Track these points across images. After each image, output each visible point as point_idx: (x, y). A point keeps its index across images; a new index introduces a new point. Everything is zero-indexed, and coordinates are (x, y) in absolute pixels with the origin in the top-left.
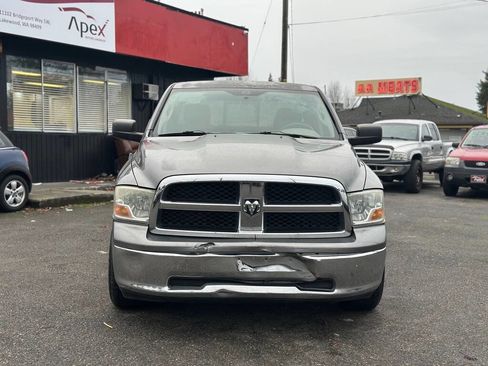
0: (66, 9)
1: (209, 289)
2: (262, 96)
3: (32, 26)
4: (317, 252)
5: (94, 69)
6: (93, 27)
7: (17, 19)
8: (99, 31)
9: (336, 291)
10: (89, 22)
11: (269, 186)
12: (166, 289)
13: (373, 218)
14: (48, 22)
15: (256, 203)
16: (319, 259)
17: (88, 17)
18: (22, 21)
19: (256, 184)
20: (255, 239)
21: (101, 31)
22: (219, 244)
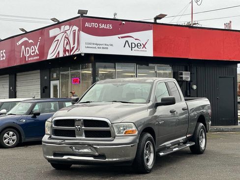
0: (122, 37)
1: (65, 157)
2: (124, 86)
3: (103, 48)
4: (98, 145)
5: (148, 66)
6: (139, 45)
7: (95, 46)
8: (142, 46)
9: (107, 160)
10: (136, 42)
11: (85, 121)
12: (52, 157)
13: (125, 133)
14: (112, 45)
15: (79, 127)
16: (98, 147)
17: (136, 39)
18: (97, 46)
19: (79, 120)
20: (81, 140)
21: (144, 46)
22: (66, 141)
